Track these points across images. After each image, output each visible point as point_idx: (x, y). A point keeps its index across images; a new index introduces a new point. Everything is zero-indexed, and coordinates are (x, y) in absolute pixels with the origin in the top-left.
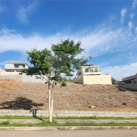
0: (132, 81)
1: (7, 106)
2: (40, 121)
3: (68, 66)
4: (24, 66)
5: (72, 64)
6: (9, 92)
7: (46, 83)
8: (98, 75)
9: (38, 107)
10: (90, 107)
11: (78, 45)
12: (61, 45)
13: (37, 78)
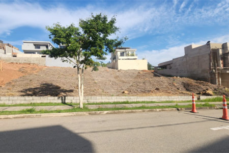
0: (168, 67)
1: (30, 93)
2: (70, 108)
3: (99, 47)
4: (47, 47)
5: (105, 45)
6: (31, 77)
7: (74, 67)
8: (134, 59)
9: (67, 93)
10: (124, 92)
11: (112, 22)
12: (92, 21)
13: (63, 61)
